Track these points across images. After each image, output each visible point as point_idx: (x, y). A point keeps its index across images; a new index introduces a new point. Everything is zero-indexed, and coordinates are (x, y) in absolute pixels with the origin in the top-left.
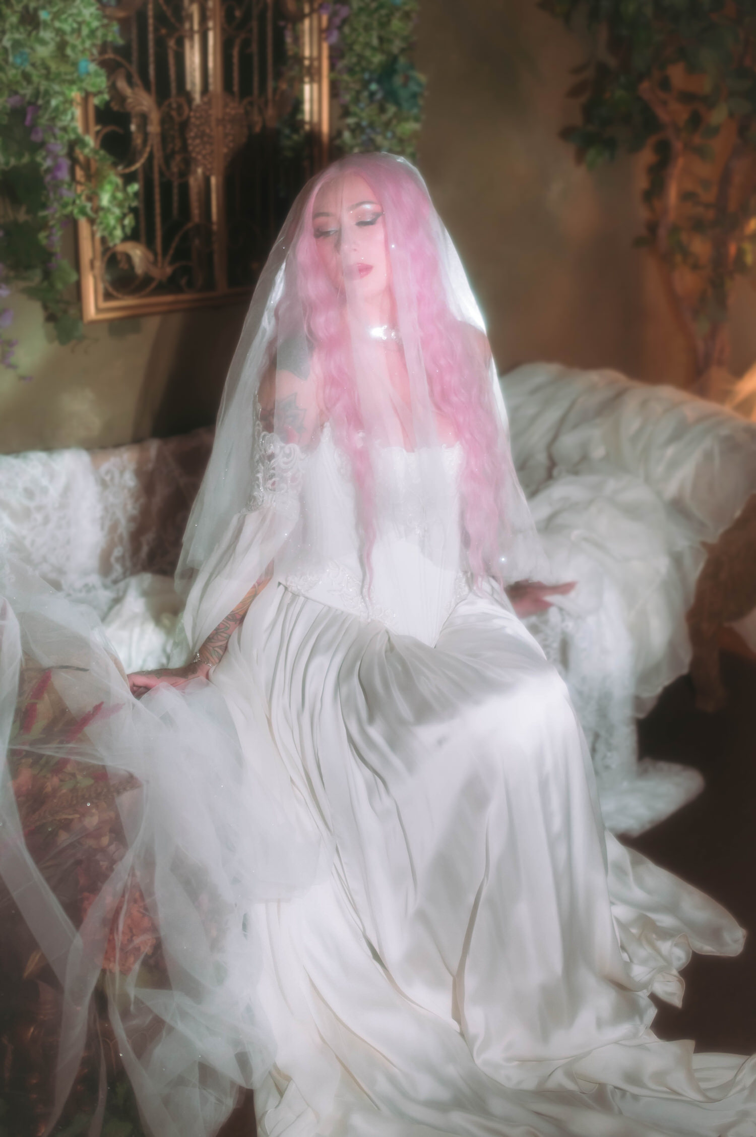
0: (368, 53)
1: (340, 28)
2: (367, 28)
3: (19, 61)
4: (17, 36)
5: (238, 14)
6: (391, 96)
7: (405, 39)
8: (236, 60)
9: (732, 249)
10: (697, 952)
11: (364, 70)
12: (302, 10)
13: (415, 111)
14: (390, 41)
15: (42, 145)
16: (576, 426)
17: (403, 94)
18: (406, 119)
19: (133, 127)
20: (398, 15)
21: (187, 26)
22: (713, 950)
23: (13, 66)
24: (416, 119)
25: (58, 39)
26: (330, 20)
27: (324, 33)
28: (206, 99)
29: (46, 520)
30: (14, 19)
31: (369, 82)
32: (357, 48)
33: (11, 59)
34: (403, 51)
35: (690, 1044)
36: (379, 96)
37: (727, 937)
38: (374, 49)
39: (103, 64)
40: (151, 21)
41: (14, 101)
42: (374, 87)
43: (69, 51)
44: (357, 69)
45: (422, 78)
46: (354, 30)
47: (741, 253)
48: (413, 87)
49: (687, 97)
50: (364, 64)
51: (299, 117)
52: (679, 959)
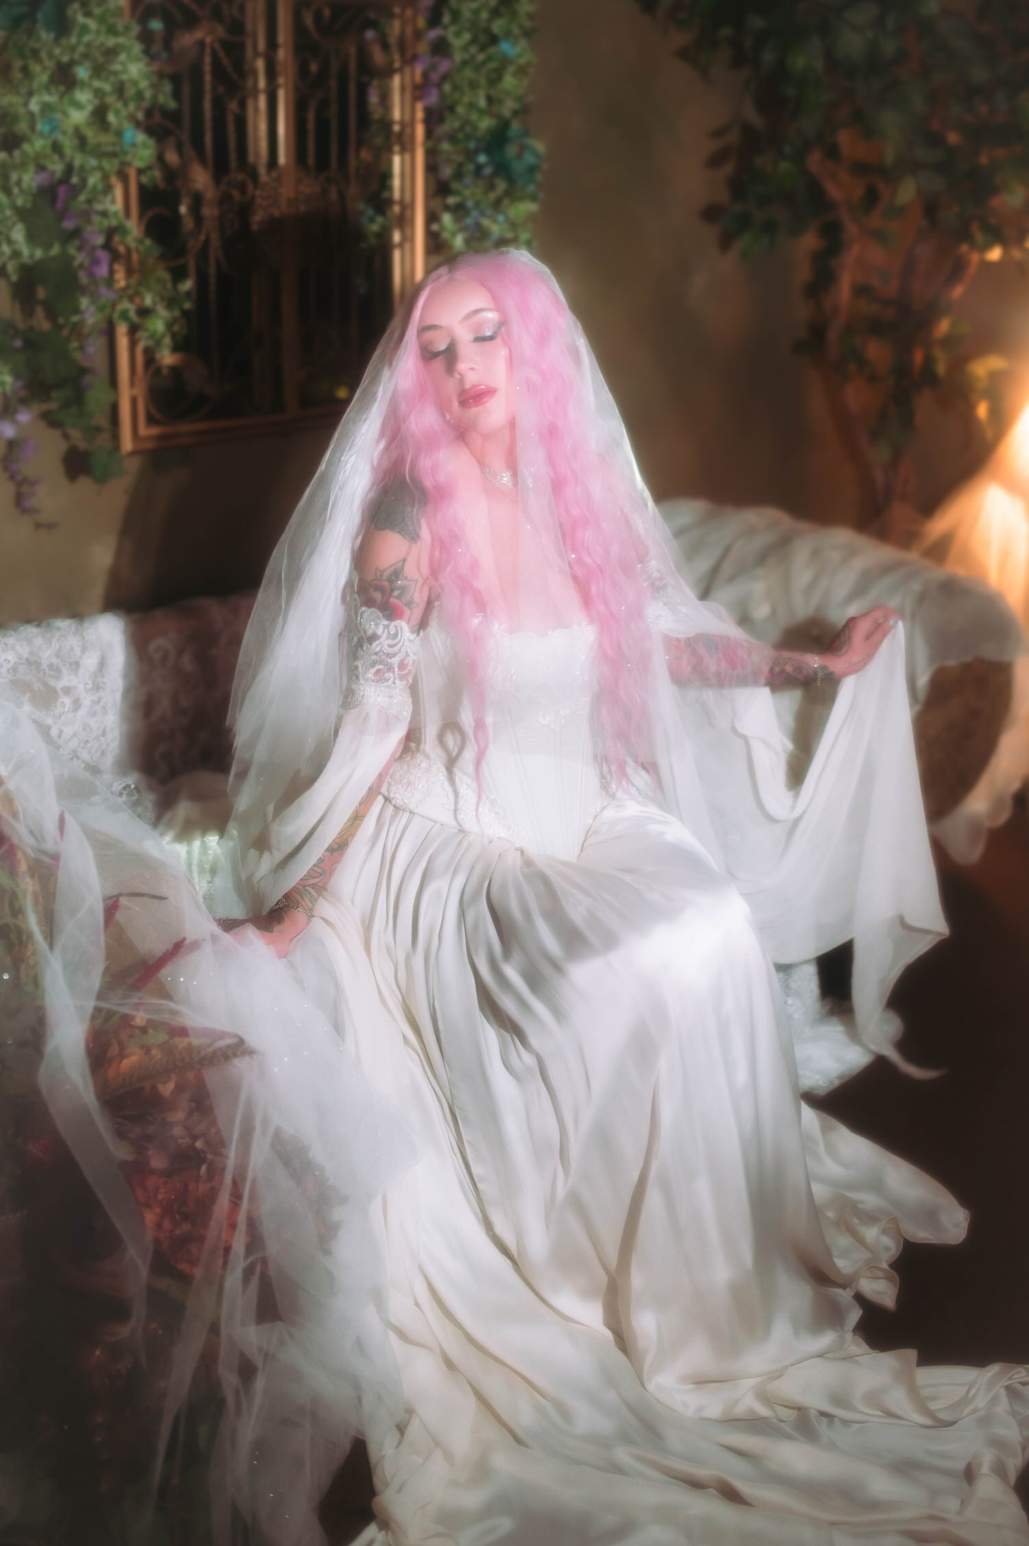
0: (474, 117)
1: (439, 86)
2: (473, 85)
3: (46, 128)
4: (47, 98)
5: (314, 67)
6: (502, 169)
7: (519, 99)
8: (311, 126)
9: (918, 357)
10: (911, 1240)
11: (468, 138)
12: (391, 62)
13: (531, 188)
14: (500, 102)
15: (76, 233)
16: (731, 579)
17: (518, 167)
18: (521, 199)
19: (183, 209)
20: (511, 69)
21: (250, 83)
22: (930, 1237)
23: (41, 135)
24: (533, 198)
25: (96, 102)
26: (425, 75)
27: (419, 91)
28: (274, 174)
29: (77, 704)
30: (44, 78)
31: (476, 152)
32: (460, 110)
33: (39, 126)
34: (515, 113)
35: (912, 1354)
36: (488, 171)
37: (945, 1219)
38: (482, 112)
39: (150, 131)
40: (208, 78)
41: (42, 178)
42: (482, 159)
43: (111, 118)
44: (460, 136)
45: (540, 146)
46: (456, 88)
47: (929, 362)
48: (529, 159)
49: (862, 169)
50: (468, 129)
51: (385, 195)
52: (887, 1249)
